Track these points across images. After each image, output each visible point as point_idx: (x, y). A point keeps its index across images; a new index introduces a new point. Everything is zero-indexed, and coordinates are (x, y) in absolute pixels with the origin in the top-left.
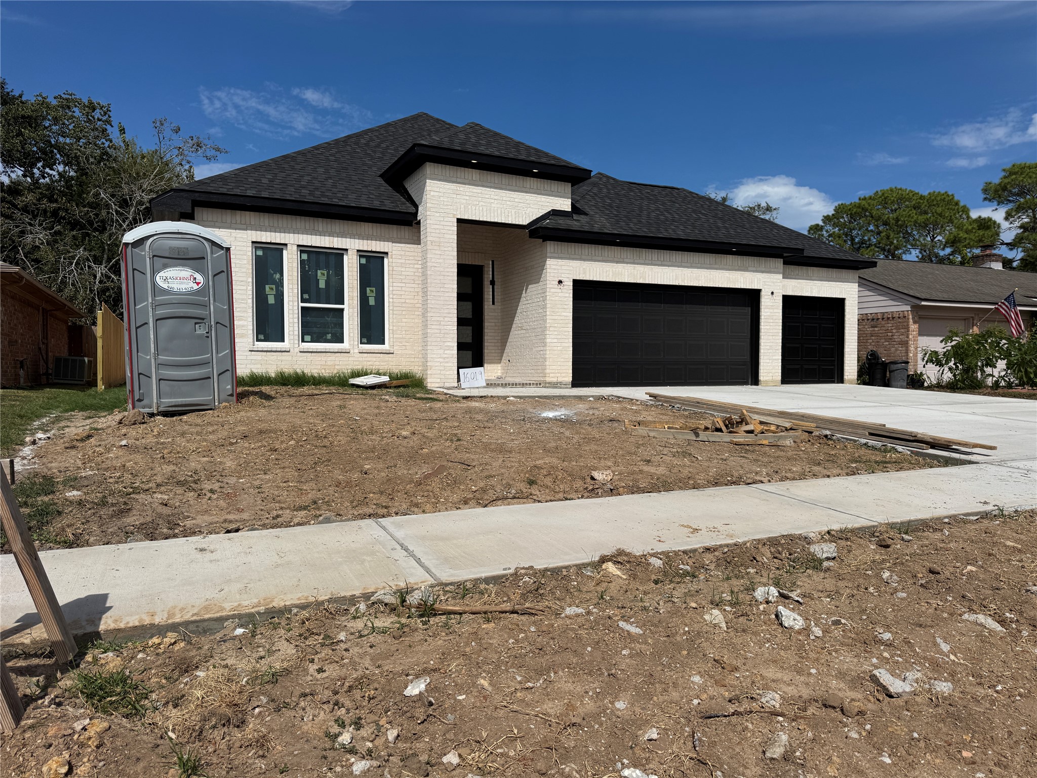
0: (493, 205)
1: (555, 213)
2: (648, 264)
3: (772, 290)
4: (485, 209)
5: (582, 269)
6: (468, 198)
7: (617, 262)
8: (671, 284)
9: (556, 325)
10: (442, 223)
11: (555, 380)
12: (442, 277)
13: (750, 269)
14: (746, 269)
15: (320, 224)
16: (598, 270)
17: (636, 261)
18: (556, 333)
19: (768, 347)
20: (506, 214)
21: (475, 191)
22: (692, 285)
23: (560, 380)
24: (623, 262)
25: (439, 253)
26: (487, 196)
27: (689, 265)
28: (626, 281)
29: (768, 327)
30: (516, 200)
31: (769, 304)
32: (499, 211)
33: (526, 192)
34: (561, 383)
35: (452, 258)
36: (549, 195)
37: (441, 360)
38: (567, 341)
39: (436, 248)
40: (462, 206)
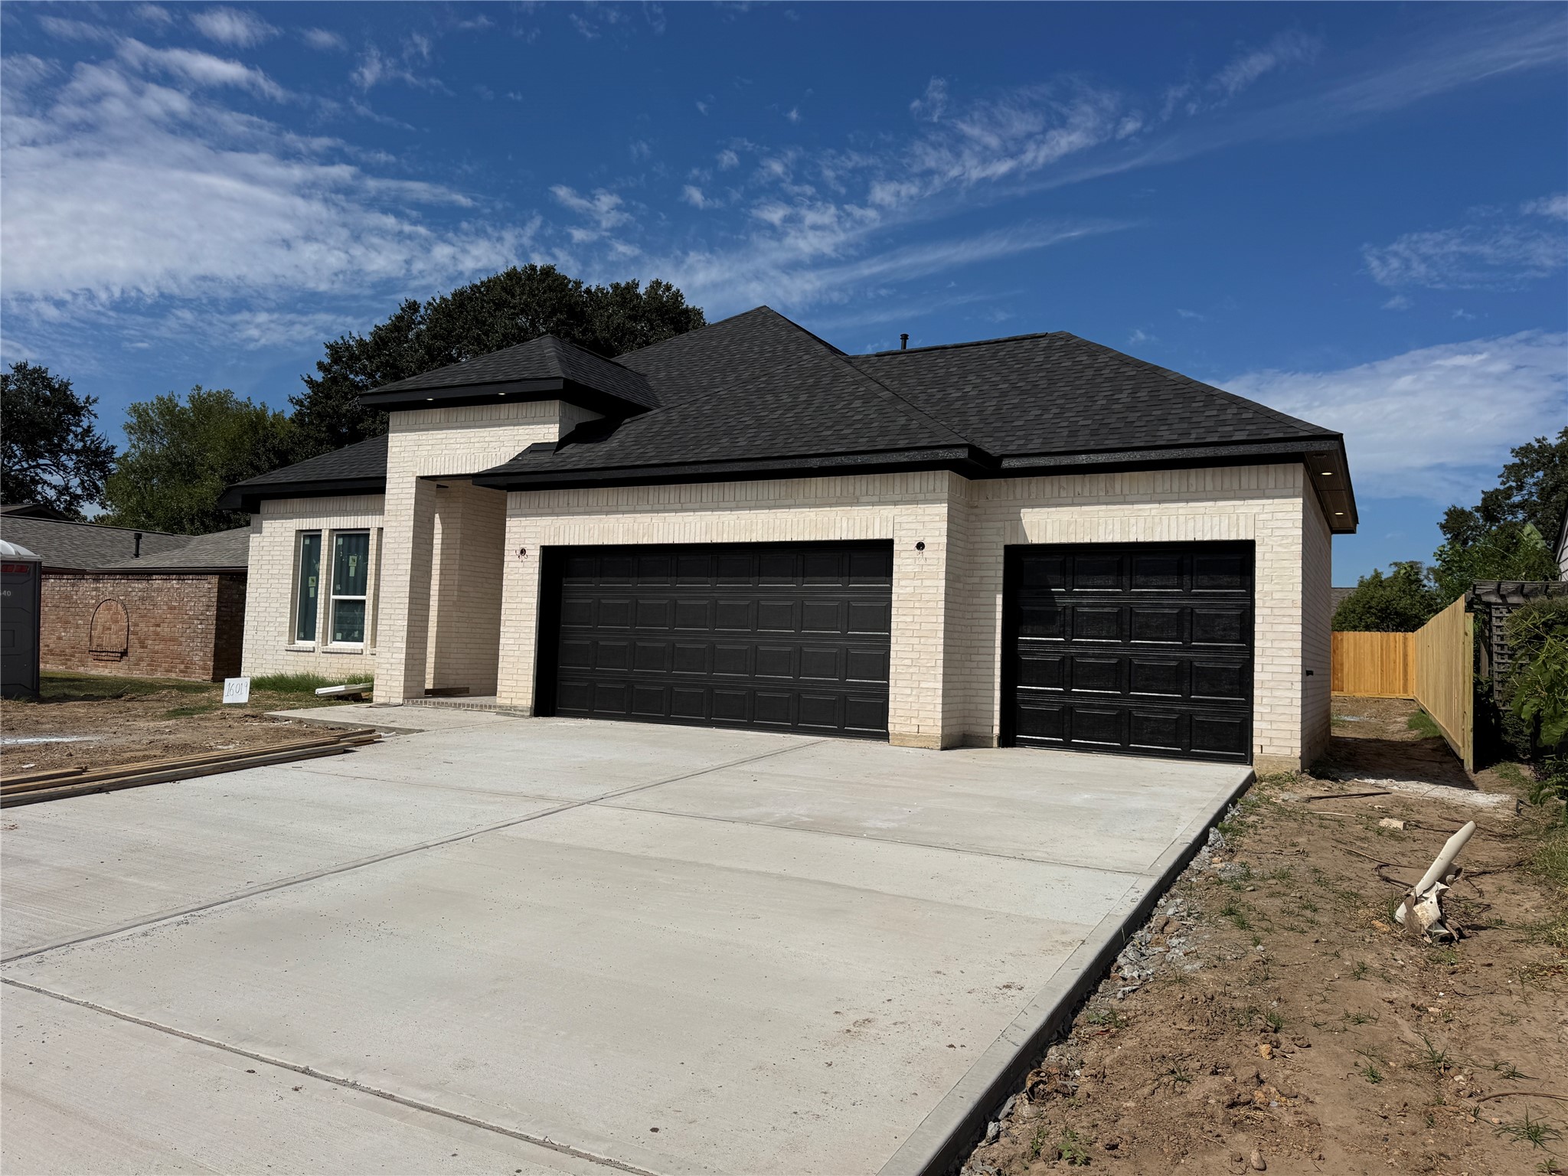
0: (458, 452)
1: (536, 449)
2: (658, 511)
3: (920, 540)
4: (447, 459)
5: (552, 529)
6: (430, 447)
7: (607, 513)
8: (698, 541)
9: (513, 618)
10: (401, 486)
11: (508, 702)
12: (396, 556)
13: (864, 499)
14: (855, 501)
15: (349, 502)
16: (577, 529)
17: (638, 508)
18: (513, 630)
19: (908, 662)
20: (473, 461)
21: (439, 436)
22: (736, 540)
23: (515, 702)
24: (617, 512)
25: (395, 524)
26: (452, 442)
27: (733, 504)
28: (620, 542)
29: (909, 619)
30: (487, 439)
31: (909, 569)
32: (464, 458)
33: (500, 426)
34: (515, 708)
35: (408, 529)
36: (529, 424)
37: (388, 666)
38: (527, 642)
39: (393, 518)
40: (423, 460)
